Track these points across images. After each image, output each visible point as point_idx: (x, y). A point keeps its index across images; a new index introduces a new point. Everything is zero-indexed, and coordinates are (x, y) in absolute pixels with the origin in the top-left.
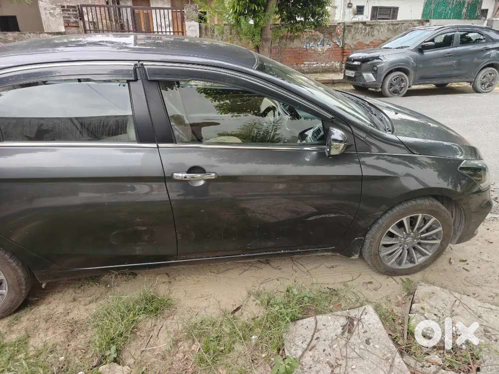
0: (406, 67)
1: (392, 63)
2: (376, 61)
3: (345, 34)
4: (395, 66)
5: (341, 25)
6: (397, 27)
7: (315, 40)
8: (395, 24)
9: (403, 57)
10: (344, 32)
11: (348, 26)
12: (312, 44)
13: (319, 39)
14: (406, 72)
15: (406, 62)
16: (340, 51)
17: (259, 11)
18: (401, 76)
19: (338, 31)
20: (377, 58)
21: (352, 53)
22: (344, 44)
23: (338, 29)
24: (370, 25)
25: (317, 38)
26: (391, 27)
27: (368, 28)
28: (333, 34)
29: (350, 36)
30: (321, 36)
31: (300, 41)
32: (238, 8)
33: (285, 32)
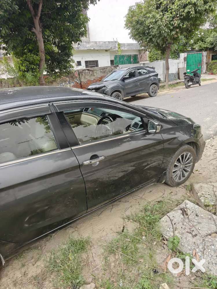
0: (119, 89)
1: (112, 88)
2: (103, 88)
3: (80, 76)
4: (114, 89)
5: (77, 72)
6: (104, 70)
7: (65, 81)
8: (103, 69)
9: (115, 85)
10: (79, 76)
11: (80, 72)
12: (63, 84)
13: (67, 80)
14: (120, 92)
15: (117, 87)
16: (80, 86)
17: (36, 69)
18: (118, 94)
20: (104, 86)
21: (89, 85)
22: (81, 82)
23: (76, 74)
24: (91, 71)
25: (65, 80)
26: (102, 70)
27: (91, 72)
28: (74, 77)
29: (83, 77)
30: (68, 79)
31: (57, 82)
32: (23, 68)
33: (52, 79)
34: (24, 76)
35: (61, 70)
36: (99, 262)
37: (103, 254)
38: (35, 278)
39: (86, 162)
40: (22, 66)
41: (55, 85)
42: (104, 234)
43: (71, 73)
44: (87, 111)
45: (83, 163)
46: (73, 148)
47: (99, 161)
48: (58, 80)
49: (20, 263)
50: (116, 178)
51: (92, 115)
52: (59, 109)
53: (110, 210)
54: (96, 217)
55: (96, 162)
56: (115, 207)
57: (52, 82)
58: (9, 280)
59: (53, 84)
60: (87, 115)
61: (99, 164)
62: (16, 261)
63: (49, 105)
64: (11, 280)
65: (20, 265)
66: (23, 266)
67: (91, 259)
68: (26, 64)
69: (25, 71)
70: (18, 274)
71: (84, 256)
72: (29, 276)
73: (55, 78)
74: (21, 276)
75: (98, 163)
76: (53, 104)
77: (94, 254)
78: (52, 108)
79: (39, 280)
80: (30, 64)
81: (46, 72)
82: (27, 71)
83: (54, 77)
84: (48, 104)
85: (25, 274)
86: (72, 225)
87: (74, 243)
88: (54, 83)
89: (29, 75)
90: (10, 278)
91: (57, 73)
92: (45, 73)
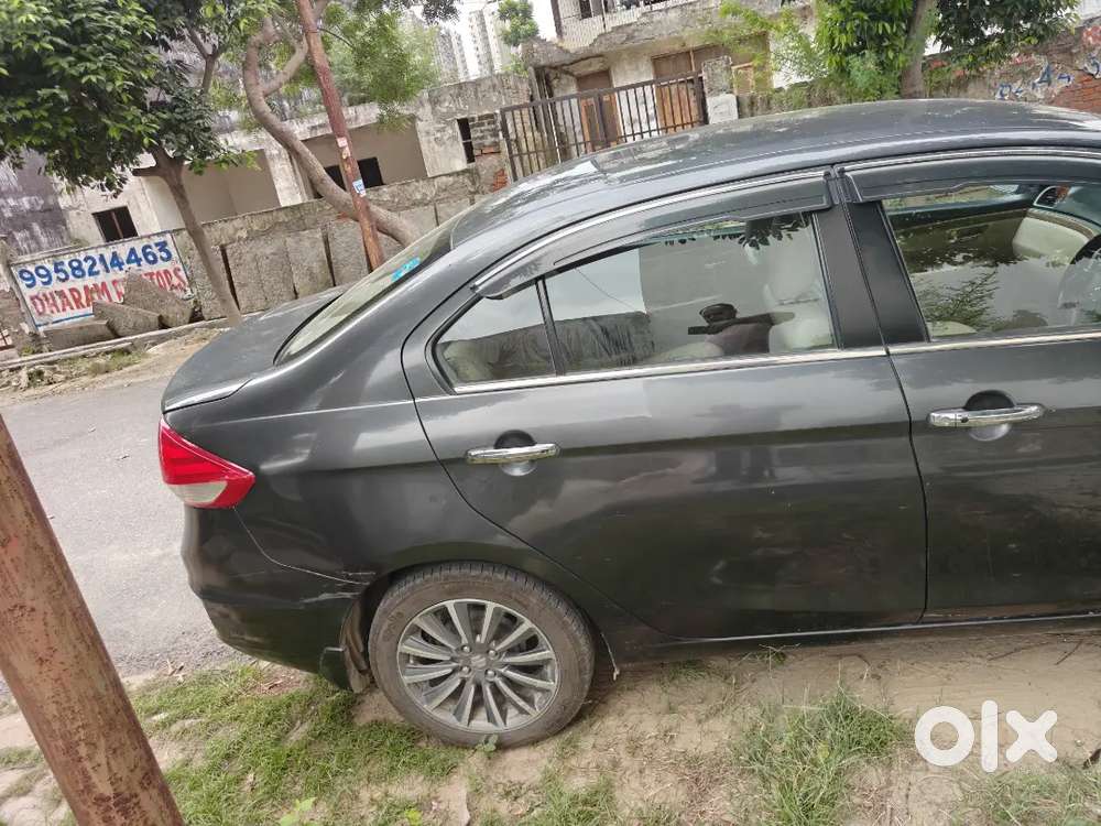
7: (1026, 75)
12: (1016, 87)
13: (1036, 69)
17: (895, 34)
19: (1090, 39)
23: (1089, 34)
28: (1074, 51)
30: (1041, 61)
31: (985, 84)
32: (844, 39)
33: (957, 70)
34: (843, 71)
37: (954, 807)
38: (693, 762)
39: (942, 416)
40: (843, 30)
41: (976, 97)
43: (1055, 33)
44: (1051, 203)
45: (928, 416)
46: (895, 350)
48: (995, 71)
49: (665, 697)
51: (1070, 219)
52: (862, 191)
53: (1058, 656)
54: (978, 660)
57: (961, 84)
58: (622, 730)
59: (966, 91)
60: (1050, 219)
62: (656, 688)
63: (827, 175)
64: (628, 732)
65: (663, 705)
66: (671, 710)
67: (896, 800)
68: (857, 22)
69: (850, 51)
70: (650, 727)
71: (874, 776)
72: (678, 747)
73: (974, 65)
74: (656, 737)
75: (1004, 430)
76: (843, 172)
77: (915, 790)
79: (699, 776)
80: (873, 18)
81: (940, 43)
82: (858, 51)
83: (970, 59)
84: (822, 173)
85: (667, 736)
88: (971, 85)
89: (864, 67)
90: (626, 726)
91: (991, 38)
92: (933, 47)
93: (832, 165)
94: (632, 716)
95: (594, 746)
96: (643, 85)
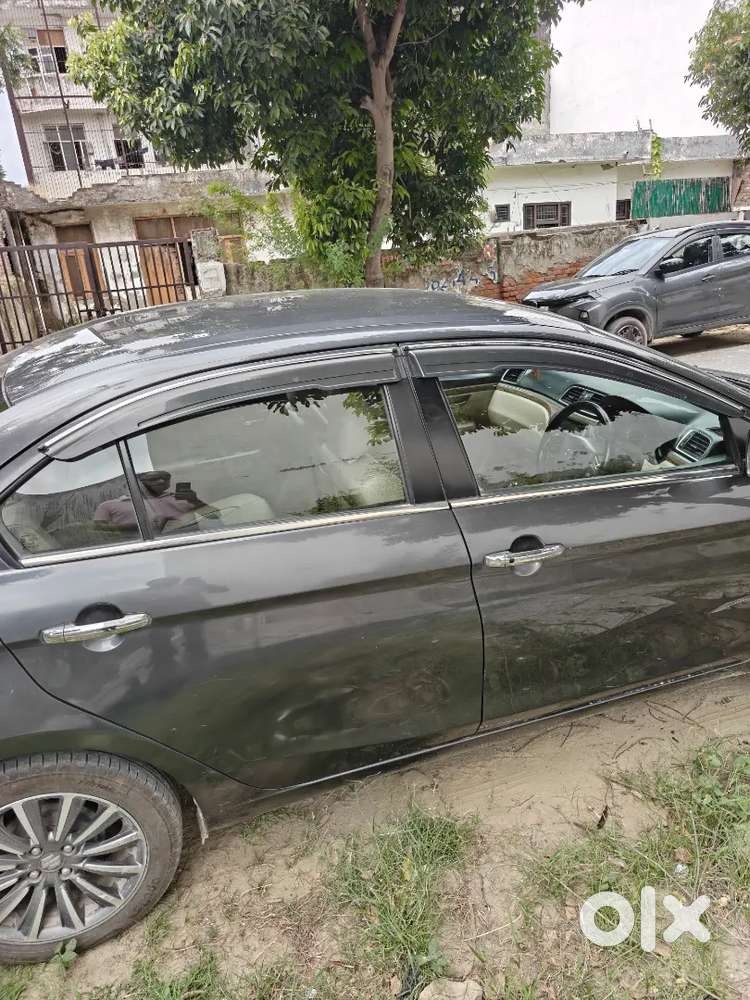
0: (639, 308)
1: (613, 303)
2: (581, 302)
3: (502, 258)
4: (618, 308)
5: (492, 241)
6: (591, 236)
7: (448, 274)
8: (587, 233)
9: (627, 290)
10: (499, 254)
11: (505, 243)
12: (442, 282)
13: (455, 271)
14: (640, 316)
15: (635, 297)
16: (497, 291)
17: (360, 230)
18: (634, 324)
19: (489, 253)
20: (585, 295)
21: (531, 290)
22: (502, 277)
23: (488, 250)
24: (542, 238)
25: (448, 270)
26: (581, 238)
27: (541, 244)
28: (479, 260)
29: (510, 261)
30: (458, 265)
31: (421, 278)
32: (321, 228)
33: (405, 265)
34: (322, 255)
35: (438, 235)
36: (503, 915)
37: (518, 890)
38: (291, 909)
39: (494, 559)
40: (320, 221)
41: (414, 286)
42: (531, 819)
43: (470, 246)
44: (515, 379)
45: (484, 559)
46: (455, 504)
47: (543, 562)
48: (428, 268)
49: (250, 848)
50: (598, 631)
51: (531, 393)
52: (427, 367)
54: (507, 754)
55: (530, 561)
56: (579, 732)
57: (405, 277)
58: (214, 894)
59: (408, 282)
60: (515, 393)
61: (540, 570)
62: (238, 841)
63: (395, 352)
64: (220, 896)
65: (250, 858)
66: (260, 861)
67: (474, 898)
68: (331, 215)
69: (326, 238)
70: (242, 885)
71: (453, 878)
72: (274, 898)
73: (417, 263)
74: (250, 893)
75: (537, 566)
76: (407, 350)
77: (487, 883)
78: (402, 362)
79: (299, 921)
80: (343, 214)
81: (391, 242)
82: (334, 239)
83: (415, 258)
84: (390, 350)
85: (261, 889)
86: (424, 765)
87: (423, 827)
88: (411, 278)
89: (337, 252)
90: (216, 889)
91: (426, 244)
92: (387, 245)
93: (398, 343)
94: (220, 875)
95: (187, 921)
96: (125, 244)
